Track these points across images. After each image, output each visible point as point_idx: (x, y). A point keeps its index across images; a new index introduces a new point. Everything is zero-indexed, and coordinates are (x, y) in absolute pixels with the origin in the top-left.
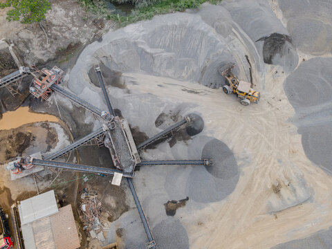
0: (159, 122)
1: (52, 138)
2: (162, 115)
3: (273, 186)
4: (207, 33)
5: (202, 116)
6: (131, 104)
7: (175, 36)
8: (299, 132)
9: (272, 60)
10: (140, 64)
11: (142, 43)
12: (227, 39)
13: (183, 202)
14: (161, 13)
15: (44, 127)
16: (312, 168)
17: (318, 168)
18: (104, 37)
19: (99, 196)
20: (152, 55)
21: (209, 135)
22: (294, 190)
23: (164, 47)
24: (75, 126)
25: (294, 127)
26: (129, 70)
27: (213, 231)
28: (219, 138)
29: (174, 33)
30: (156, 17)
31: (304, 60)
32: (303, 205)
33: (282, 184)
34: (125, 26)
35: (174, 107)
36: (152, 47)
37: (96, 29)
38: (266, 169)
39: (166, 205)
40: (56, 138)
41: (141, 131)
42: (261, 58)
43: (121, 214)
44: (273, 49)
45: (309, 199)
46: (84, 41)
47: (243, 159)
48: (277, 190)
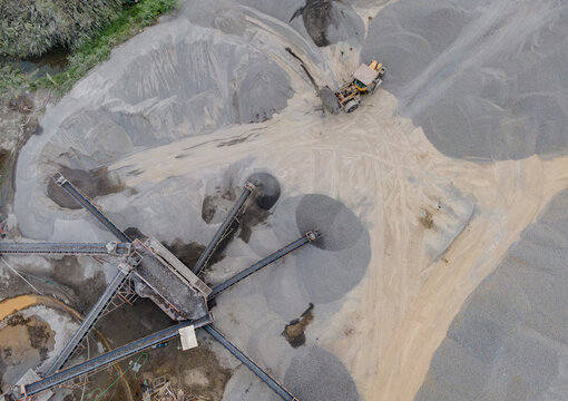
0: (208, 214)
1: (40, 335)
2: (207, 201)
3: (421, 220)
4: (211, 41)
5: (268, 172)
6: (148, 209)
7: (163, 68)
8: (416, 124)
9: (328, 38)
10: (129, 139)
11: (115, 104)
12: (246, 37)
13: (308, 315)
14: (120, 41)
15: (15, 324)
16: (459, 166)
17: (466, 163)
18: (43, 122)
19: (174, 380)
20: (141, 115)
21: (294, 194)
22: (450, 210)
23: (154, 93)
24: (72, 292)
25: (406, 121)
26: (114, 157)
27: (372, 331)
28: (311, 191)
29: (159, 65)
30: (114, 51)
31: (370, 18)
32: (471, 224)
33: (430, 210)
34: (71, 88)
35: (219, 180)
36: (135, 102)
37: (20, 116)
38: (399, 200)
39: (285, 333)
40: (47, 330)
41: (187, 242)
42: (309, 43)
43: (223, 388)
44: (319, 21)
45: (475, 212)
46: (9, 145)
47: (359, 205)
48: (427, 223)
